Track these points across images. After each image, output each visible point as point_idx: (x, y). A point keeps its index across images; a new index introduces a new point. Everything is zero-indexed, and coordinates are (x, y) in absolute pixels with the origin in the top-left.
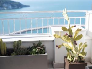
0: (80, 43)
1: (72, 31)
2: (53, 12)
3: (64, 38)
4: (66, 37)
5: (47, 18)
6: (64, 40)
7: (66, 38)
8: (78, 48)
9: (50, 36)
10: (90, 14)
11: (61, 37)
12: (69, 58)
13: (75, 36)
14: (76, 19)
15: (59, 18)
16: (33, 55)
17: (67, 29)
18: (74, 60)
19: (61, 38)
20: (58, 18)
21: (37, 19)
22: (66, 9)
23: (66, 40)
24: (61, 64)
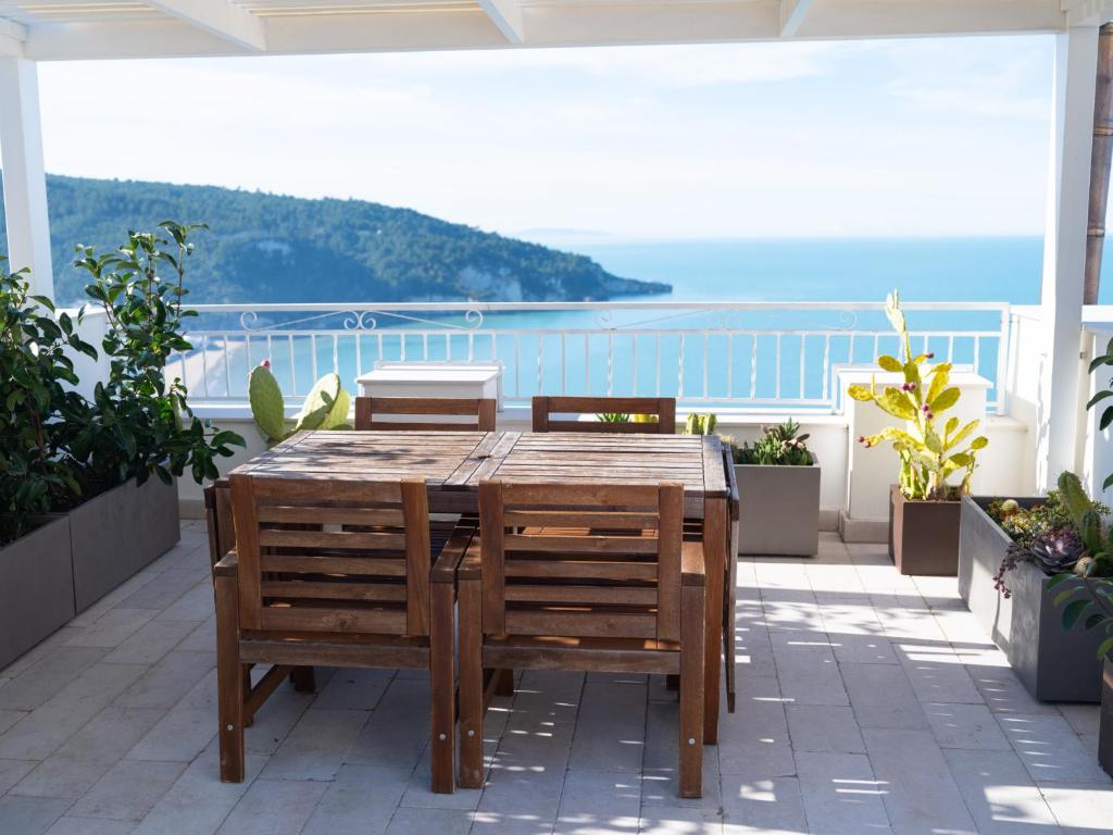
0: (948, 420)
1: (916, 372)
2: (849, 306)
3: (890, 403)
4: (894, 397)
5: (823, 333)
6: (889, 408)
7: (895, 401)
8: (942, 437)
9: (833, 414)
10: (1022, 320)
11: (877, 397)
12: (909, 486)
13: (931, 393)
14: (955, 338)
15: (877, 335)
16: (762, 466)
17: (899, 366)
18: (928, 492)
19: (877, 404)
20: (871, 334)
21: (779, 334)
22: (896, 292)
23: (897, 410)
24: (875, 527)
